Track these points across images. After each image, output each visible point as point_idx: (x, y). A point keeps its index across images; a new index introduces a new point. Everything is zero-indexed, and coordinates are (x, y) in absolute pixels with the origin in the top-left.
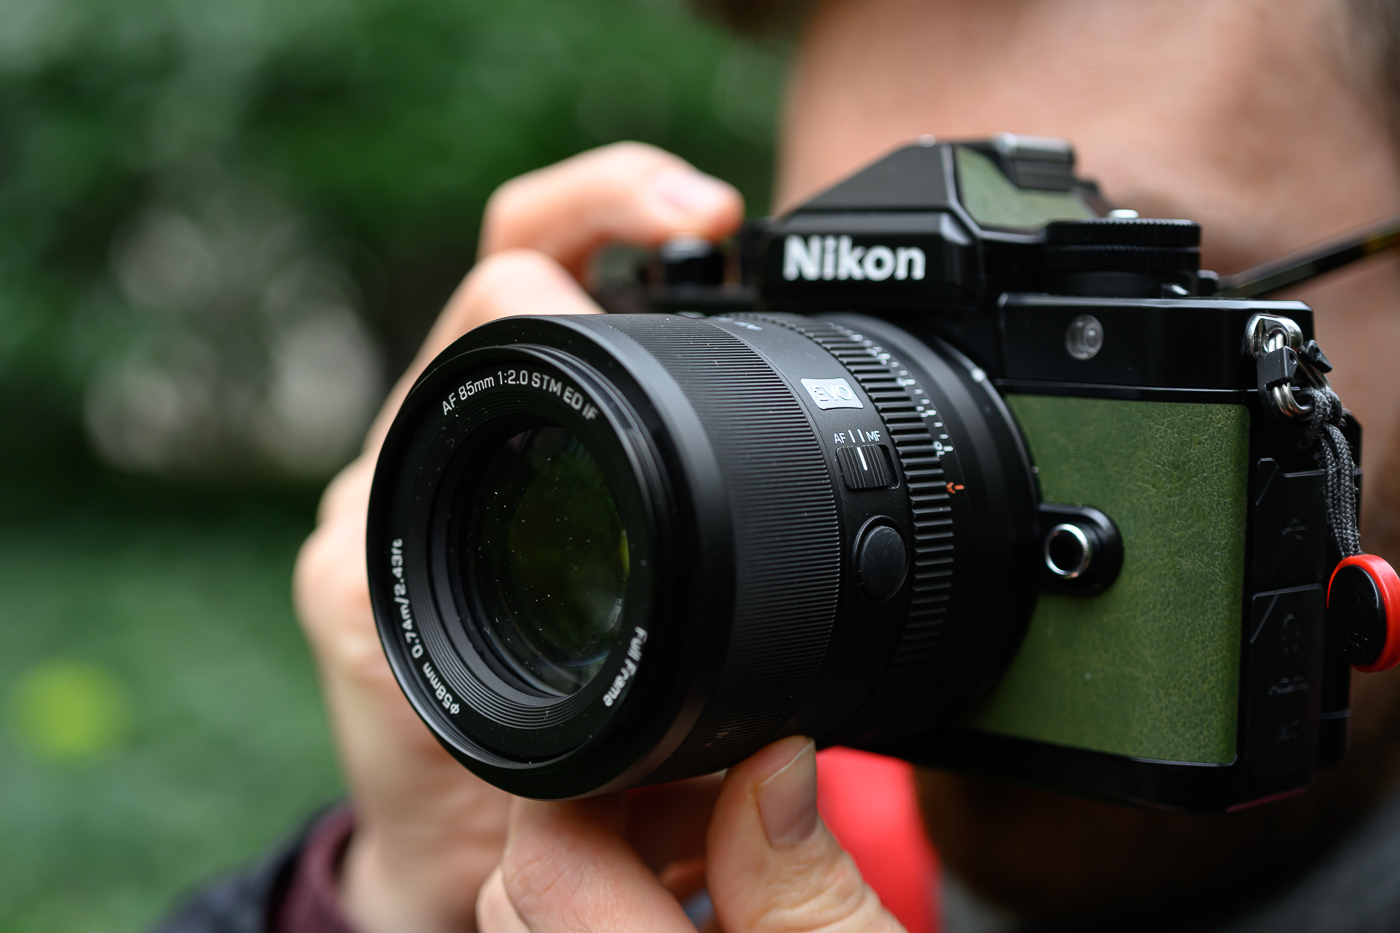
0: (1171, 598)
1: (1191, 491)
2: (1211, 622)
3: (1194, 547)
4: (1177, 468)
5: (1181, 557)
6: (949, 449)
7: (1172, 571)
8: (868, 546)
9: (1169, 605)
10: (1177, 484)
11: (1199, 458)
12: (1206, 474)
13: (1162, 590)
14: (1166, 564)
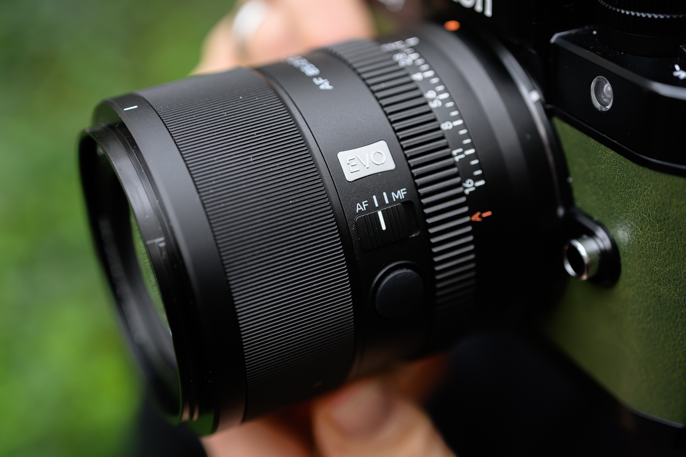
0: (652, 311)
1: (669, 240)
2: (681, 334)
3: (670, 280)
4: (659, 221)
5: (660, 285)
6: (481, 183)
7: (653, 293)
8: (384, 287)
9: (649, 315)
10: (659, 233)
11: (676, 218)
12: (681, 230)
13: (645, 304)
14: (648, 287)
